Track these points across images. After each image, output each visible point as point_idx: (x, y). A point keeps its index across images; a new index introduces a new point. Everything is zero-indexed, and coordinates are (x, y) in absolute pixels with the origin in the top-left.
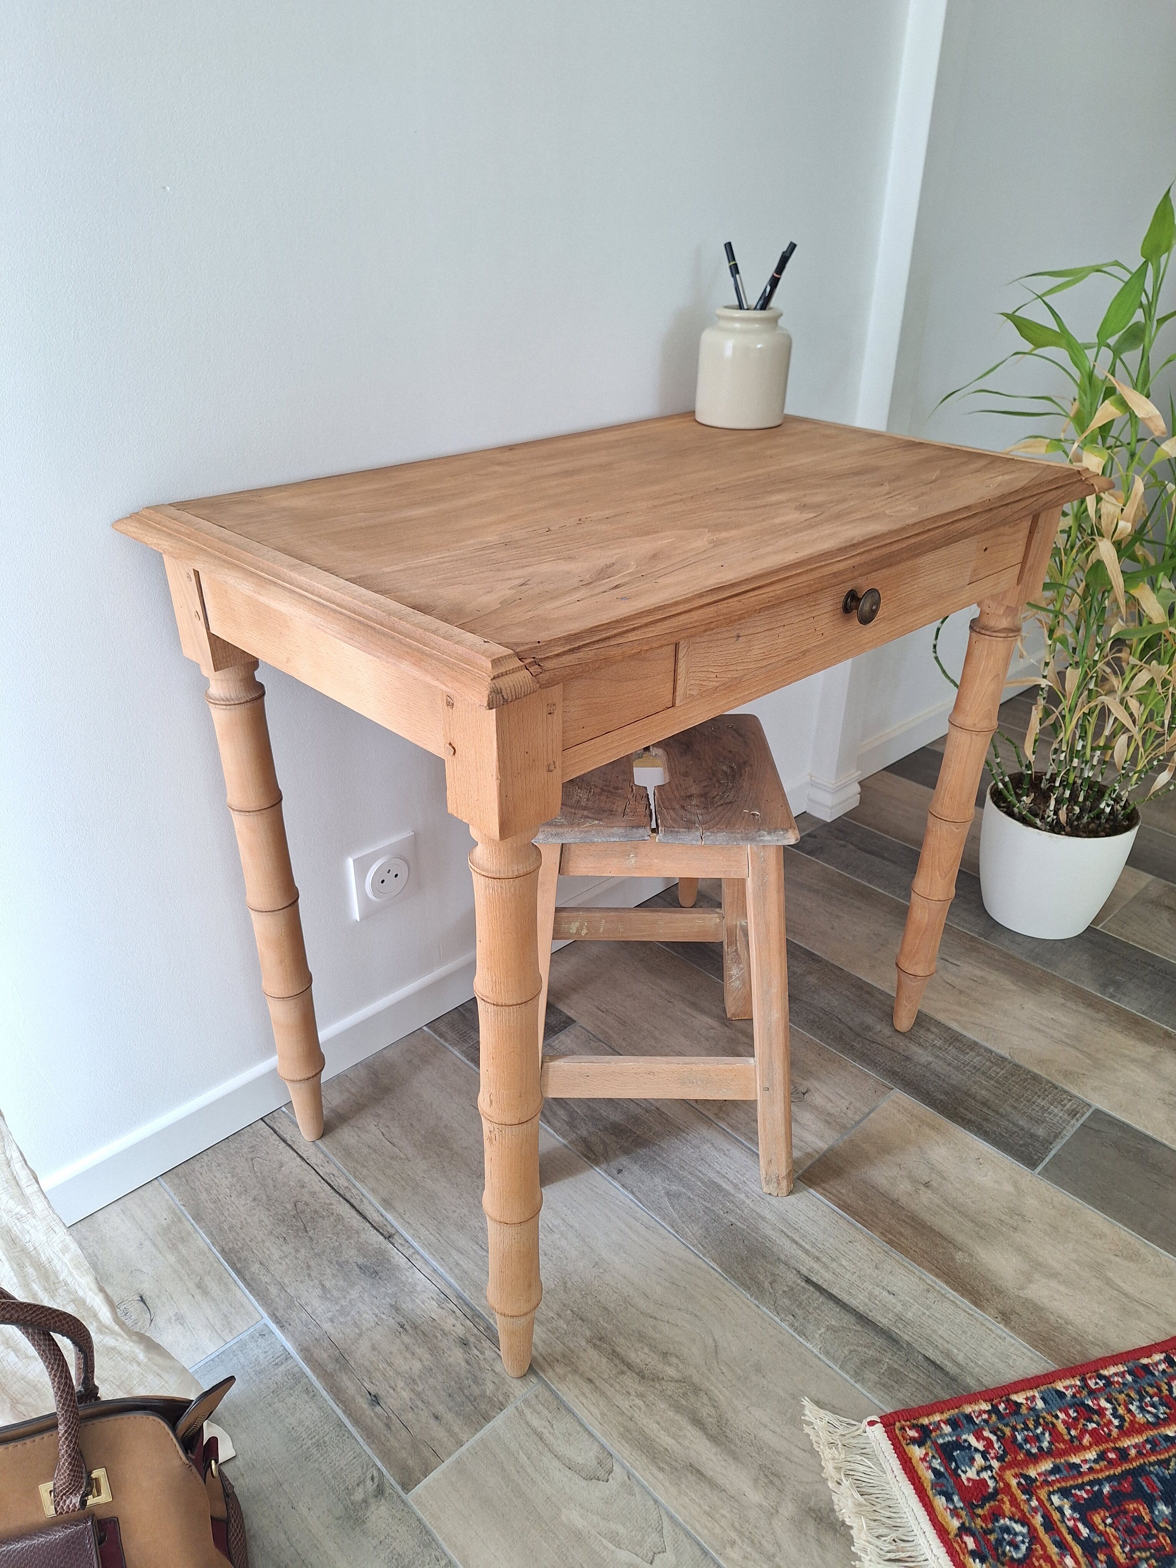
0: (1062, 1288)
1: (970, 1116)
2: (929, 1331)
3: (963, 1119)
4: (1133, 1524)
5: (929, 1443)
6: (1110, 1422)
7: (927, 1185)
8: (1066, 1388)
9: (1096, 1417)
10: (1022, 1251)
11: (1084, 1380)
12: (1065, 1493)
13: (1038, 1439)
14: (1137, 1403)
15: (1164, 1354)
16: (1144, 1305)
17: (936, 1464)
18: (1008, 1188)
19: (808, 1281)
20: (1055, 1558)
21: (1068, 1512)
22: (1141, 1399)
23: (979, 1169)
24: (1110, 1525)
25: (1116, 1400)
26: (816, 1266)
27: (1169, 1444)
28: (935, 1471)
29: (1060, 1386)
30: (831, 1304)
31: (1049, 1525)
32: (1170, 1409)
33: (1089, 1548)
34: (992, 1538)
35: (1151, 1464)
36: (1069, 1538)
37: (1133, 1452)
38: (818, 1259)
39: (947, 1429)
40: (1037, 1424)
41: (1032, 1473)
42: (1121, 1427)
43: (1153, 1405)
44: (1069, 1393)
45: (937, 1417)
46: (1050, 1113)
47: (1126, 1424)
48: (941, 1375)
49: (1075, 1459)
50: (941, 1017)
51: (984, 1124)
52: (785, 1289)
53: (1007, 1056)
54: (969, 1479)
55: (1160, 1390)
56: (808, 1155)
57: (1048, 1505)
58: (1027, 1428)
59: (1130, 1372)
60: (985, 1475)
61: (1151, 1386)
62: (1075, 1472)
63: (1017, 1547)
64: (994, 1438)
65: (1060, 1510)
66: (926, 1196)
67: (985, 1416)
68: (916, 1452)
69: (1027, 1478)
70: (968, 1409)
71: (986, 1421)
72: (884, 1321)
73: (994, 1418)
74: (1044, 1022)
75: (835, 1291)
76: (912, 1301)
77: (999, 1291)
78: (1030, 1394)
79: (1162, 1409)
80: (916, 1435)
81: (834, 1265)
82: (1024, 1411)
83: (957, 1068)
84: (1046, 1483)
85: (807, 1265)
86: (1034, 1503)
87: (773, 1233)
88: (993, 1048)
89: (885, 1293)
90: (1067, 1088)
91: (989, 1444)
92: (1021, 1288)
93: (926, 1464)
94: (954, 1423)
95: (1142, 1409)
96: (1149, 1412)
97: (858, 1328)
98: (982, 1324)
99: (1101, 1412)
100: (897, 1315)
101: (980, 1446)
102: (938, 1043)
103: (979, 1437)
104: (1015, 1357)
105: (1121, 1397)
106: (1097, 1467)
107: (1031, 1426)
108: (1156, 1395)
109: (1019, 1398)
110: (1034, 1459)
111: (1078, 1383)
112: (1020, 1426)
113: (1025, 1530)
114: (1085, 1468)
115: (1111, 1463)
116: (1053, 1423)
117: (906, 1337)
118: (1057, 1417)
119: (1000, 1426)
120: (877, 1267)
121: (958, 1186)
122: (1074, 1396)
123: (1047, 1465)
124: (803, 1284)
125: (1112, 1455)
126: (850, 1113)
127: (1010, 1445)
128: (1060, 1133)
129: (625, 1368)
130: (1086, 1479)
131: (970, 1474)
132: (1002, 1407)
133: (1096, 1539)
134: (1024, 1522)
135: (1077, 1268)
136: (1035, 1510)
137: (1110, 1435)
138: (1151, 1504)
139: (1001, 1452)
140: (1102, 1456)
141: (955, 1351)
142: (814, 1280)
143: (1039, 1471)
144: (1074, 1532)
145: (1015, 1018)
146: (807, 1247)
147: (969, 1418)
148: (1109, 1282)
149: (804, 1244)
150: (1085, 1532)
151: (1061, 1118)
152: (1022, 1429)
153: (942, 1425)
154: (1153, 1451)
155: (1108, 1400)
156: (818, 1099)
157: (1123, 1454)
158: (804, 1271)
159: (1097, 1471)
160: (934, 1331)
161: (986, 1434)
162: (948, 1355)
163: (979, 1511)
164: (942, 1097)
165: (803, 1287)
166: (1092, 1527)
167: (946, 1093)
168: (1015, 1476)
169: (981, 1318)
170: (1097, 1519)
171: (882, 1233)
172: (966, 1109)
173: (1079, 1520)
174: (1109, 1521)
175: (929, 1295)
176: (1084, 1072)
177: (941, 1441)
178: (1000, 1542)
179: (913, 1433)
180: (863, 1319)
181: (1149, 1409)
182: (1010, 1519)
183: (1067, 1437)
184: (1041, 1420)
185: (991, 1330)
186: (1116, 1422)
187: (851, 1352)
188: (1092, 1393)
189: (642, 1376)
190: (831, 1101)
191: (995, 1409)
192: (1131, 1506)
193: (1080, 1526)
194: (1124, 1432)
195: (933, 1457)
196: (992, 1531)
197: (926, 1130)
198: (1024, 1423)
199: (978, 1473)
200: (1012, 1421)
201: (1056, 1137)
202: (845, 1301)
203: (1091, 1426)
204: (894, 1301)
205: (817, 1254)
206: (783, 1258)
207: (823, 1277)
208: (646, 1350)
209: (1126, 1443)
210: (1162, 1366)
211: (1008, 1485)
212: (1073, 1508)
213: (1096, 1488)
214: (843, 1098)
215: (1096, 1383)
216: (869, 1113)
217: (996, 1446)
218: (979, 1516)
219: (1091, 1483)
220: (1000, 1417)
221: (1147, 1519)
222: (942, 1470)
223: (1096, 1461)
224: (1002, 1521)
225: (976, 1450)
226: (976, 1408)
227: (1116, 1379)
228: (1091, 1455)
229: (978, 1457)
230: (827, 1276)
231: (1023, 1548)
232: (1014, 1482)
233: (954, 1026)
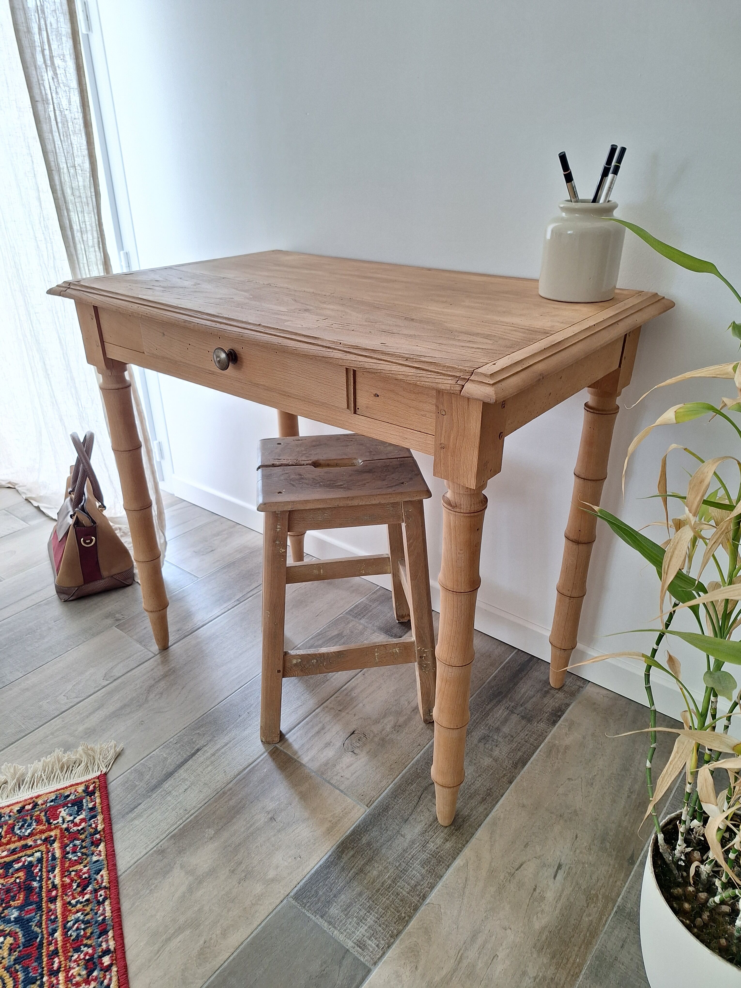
0: (179, 894)
1: (345, 858)
2: (156, 808)
3: (342, 852)
4: (12, 894)
5: (84, 795)
6: (74, 898)
7: (272, 819)
8: (102, 876)
9: (79, 889)
10: (212, 872)
11: (105, 888)
12: (40, 860)
13: (74, 852)
14: (82, 917)
15: (112, 949)
16: (158, 951)
17: (72, 797)
18: (271, 874)
19: (198, 750)
20: (8, 847)
21: (29, 859)
22: (83, 922)
23: (290, 857)
24: (15, 880)
25: (87, 905)
26: (209, 754)
27: (50, 931)
28: (68, 796)
29: (104, 872)
30: (181, 760)
31: (26, 847)
32: (73, 940)
33: (7, 866)
34: (29, 818)
35: (41, 916)
36: (16, 856)
37: (52, 907)
38: (213, 755)
39: (91, 805)
40: (83, 854)
41: (56, 845)
42: (69, 903)
43: (78, 929)
44: (99, 877)
45: (98, 801)
46: (358, 924)
47: (70, 907)
48: (127, 810)
49: (57, 871)
50: (467, 852)
51: (338, 868)
52: (194, 740)
53: (428, 901)
54: (60, 812)
55: (89, 938)
56: (296, 753)
57: (36, 849)
58: (82, 847)
59: (104, 919)
60: (60, 820)
61: (92, 933)
62: (50, 868)
63: (20, 828)
64: (80, 828)
65: (32, 855)
66: (262, 818)
67: (94, 826)
68: (81, 789)
69: (54, 841)
70: (100, 817)
71: (91, 825)
72: (167, 785)
73: (92, 830)
74: (489, 946)
75: (190, 762)
76: (179, 800)
77: (181, 852)
78: (103, 854)
79: (74, 935)
80: (90, 789)
81: (208, 763)
82: (93, 848)
83: (401, 856)
84: (48, 852)
85: (210, 750)
86: (39, 842)
87: (233, 734)
88: (435, 891)
89: (186, 787)
90: (394, 947)
91: (76, 825)
92: (182, 867)
93: (73, 792)
94: (93, 809)
95: (77, 921)
96: (74, 924)
97: (164, 772)
98: (158, 838)
99: (82, 893)
100: (170, 792)
101: (77, 820)
102: (431, 846)
103: (82, 820)
104: (132, 853)
105: (88, 909)
106: (49, 882)
107: (82, 850)
108: (85, 933)
109: (102, 847)
110: (63, 847)
111: (104, 884)
112: (84, 844)
113: (27, 834)
114: (51, 876)
115: (49, 891)
116: (82, 863)
117: (154, 796)
118: (85, 866)
119: (86, 833)
120: (205, 784)
121: (273, 839)
122: (95, 879)
123: (58, 854)
124: (196, 748)
125: (54, 893)
126: (338, 778)
127: (74, 837)
128: (335, 928)
129: (156, 680)
130: (44, 874)
131: (63, 812)
132: (98, 836)
133: (11, 871)
134: (31, 835)
135: (196, 909)
136: (35, 841)
137: (66, 895)
138: (20, 908)
139: (71, 830)
140: (55, 887)
141: (142, 820)
142: (199, 753)
143: (56, 849)
144: (18, 860)
145: (486, 918)
146: (223, 750)
147: (95, 816)
148: (180, 930)
149: (225, 748)
150: (17, 866)
151: (354, 932)
152: (82, 846)
153: (93, 803)
154: (48, 919)
155: (87, 900)
156: (348, 759)
157: (53, 900)
158: (205, 748)
159: (47, 881)
160: (156, 810)
161: (83, 825)
162: (139, 816)
163: (43, 814)
164: (364, 841)
165: (194, 748)
166: (18, 870)
167: (369, 844)
168: (56, 835)
169: (162, 837)
170: (21, 874)
171: (231, 789)
172: (353, 856)
173: (24, 864)
174: (18, 881)
175: (181, 811)
176: (420, 969)
177: (84, 801)
178: (25, 821)
179: (91, 788)
180: (170, 775)
181: (76, 925)
182: (34, 829)
183: (71, 869)
184: (85, 857)
185: (153, 842)
186: (73, 902)
187: (150, 768)
188: (96, 891)
189: (152, 686)
190: (348, 767)
191: (96, 832)
192: (21, 896)
193: (20, 864)
194: (66, 904)
195: (76, 796)
196: (31, 819)
197: (327, 825)
198: (85, 847)
199: (63, 817)
200: (88, 840)
201: (330, 923)
202: (183, 767)
203: (75, 886)
204: (180, 791)
205: (217, 755)
206: (216, 739)
207: (200, 757)
208: (165, 687)
209: (59, 904)
210: (104, 946)
211: (51, 830)
212: (30, 862)
213: (38, 878)
214: (352, 775)
215: (101, 896)
216: (340, 790)
217: (75, 828)
218: (40, 813)
219: (41, 877)
220: (92, 835)
221: (12, 903)
222: (68, 799)
223: (53, 882)
224: (34, 824)
225: (75, 818)
226: (99, 822)
227: (101, 909)
228: (57, 881)
229: (71, 818)
230: (201, 759)
231: (18, 832)
232: (53, 833)
233: (459, 862)
